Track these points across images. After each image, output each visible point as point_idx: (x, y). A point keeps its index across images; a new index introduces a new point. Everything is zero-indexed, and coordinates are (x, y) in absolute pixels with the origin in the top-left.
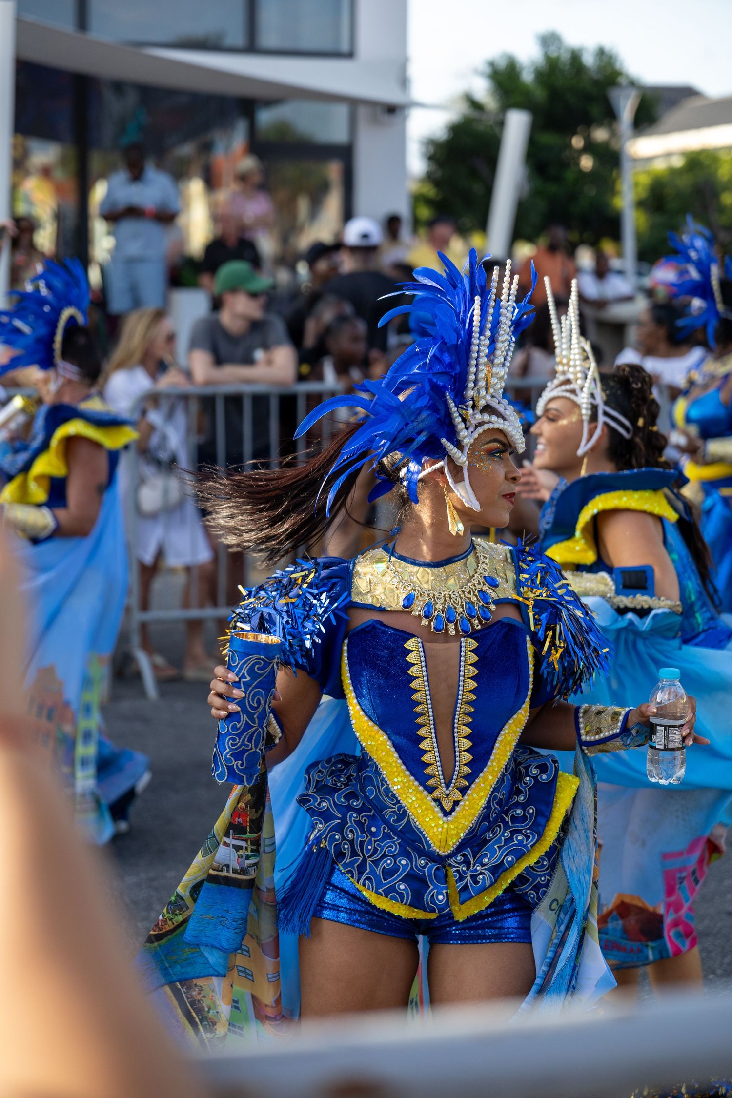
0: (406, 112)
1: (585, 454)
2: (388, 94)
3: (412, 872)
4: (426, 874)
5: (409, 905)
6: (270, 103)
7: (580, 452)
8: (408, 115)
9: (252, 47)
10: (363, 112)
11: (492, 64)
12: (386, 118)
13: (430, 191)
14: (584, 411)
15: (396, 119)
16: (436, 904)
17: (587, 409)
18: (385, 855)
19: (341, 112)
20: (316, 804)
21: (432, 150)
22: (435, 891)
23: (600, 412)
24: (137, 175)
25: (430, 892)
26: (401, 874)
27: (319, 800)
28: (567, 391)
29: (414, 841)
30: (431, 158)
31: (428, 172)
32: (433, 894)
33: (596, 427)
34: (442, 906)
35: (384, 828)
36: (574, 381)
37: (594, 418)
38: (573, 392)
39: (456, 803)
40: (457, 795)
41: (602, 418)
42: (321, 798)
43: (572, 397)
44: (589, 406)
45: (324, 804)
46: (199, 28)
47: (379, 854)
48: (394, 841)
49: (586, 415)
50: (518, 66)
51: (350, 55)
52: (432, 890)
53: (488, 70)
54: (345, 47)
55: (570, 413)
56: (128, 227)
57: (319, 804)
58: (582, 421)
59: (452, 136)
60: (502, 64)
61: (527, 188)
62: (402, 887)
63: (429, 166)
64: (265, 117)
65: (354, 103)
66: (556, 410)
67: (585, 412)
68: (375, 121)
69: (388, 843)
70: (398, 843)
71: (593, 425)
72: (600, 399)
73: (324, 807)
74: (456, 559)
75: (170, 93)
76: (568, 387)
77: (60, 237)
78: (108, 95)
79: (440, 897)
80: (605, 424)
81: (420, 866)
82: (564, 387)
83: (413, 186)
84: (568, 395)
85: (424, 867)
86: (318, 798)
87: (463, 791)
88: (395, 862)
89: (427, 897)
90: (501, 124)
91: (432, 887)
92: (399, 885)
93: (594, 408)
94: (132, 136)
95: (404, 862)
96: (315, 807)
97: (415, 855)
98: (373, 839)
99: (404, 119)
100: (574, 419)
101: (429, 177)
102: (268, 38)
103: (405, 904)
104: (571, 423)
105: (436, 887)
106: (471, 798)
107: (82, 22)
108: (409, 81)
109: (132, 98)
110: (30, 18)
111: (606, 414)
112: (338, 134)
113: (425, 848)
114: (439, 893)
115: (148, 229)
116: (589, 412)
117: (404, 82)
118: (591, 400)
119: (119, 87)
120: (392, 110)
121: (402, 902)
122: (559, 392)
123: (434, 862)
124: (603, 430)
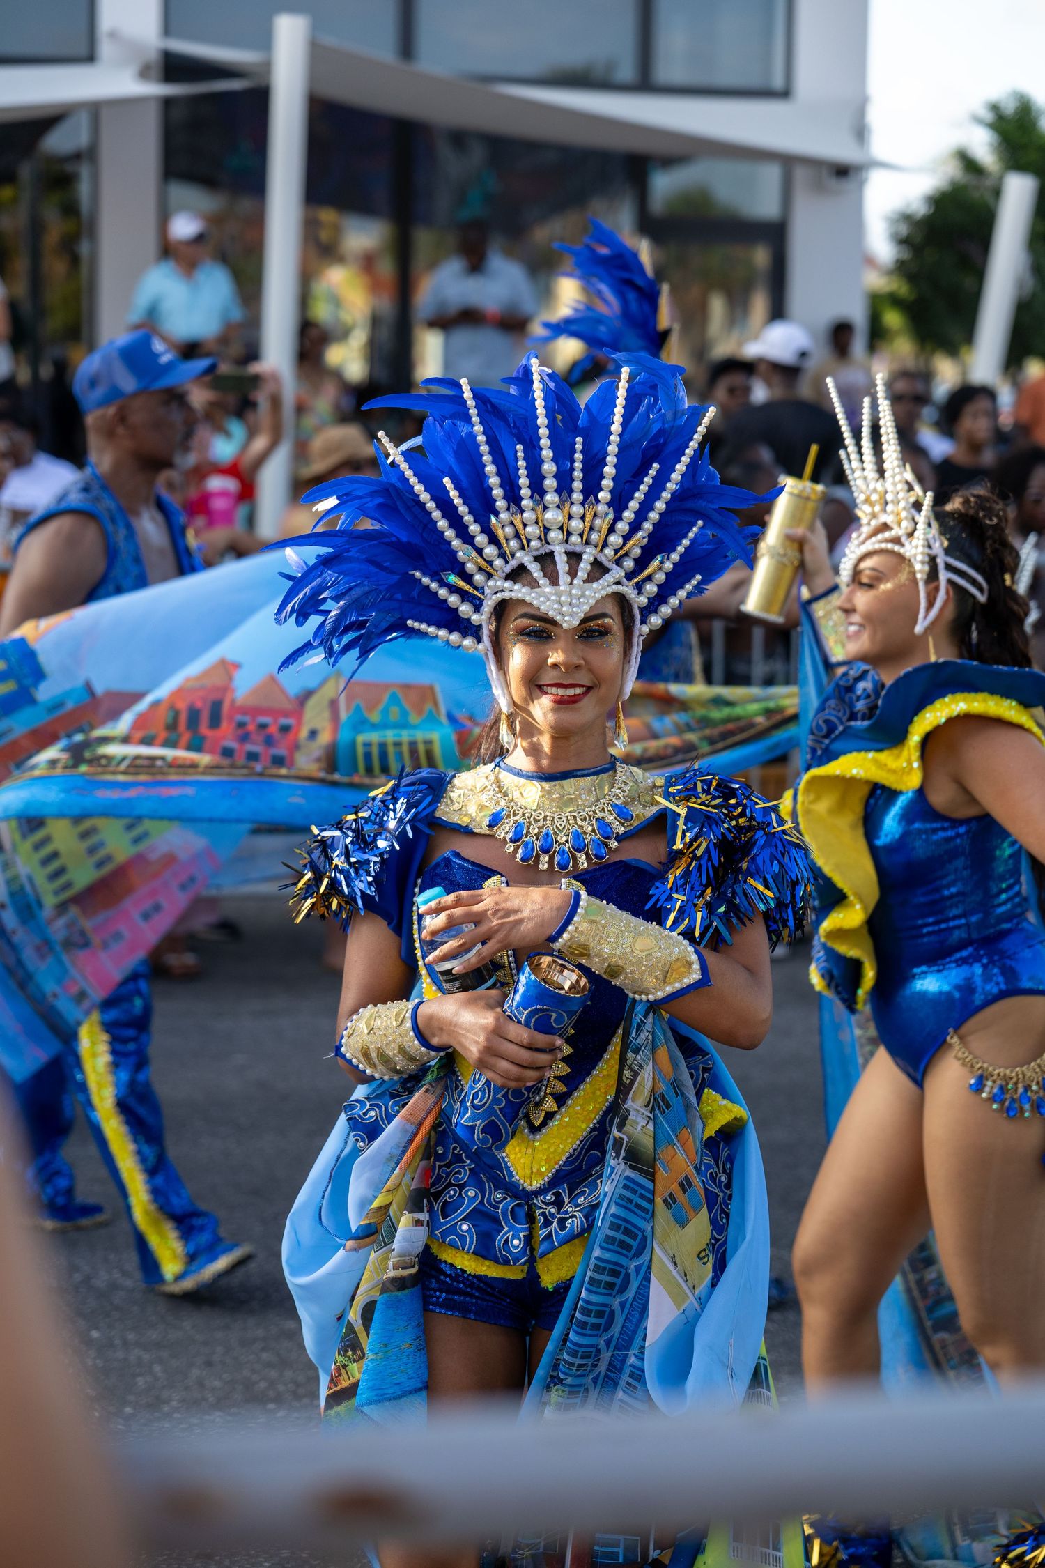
0: (864, 174)
1: (928, 630)
2: (839, 149)
3: (481, 1207)
4: (499, 1211)
5: (473, 1253)
6: (669, 162)
7: (919, 629)
8: (866, 180)
9: (645, 84)
10: (800, 174)
11: (995, 108)
12: (833, 183)
13: (900, 287)
14: (918, 567)
15: (848, 185)
16: (510, 1252)
17: (923, 563)
18: (450, 1185)
19: (771, 174)
20: (361, 1113)
21: (904, 230)
22: (511, 1234)
23: (941, 566)
24: (476, 264)
25: (504, 1235)
26: (466, 1208)
27: (368, 1107)
28: (887, 541)
29: (491, 1168)
30: (903, 242)
31: (897, 261)
32: (508, 1238)
33: (937, 589)
34: (518, 1255)
35: (455, 1148)
36: (895, 527)
37: (933, 575)
38: (897, 540)
39: (550, 1116)
40: (550, 1105)
41: (944, 576)
42: (370, 1105)
43: (896, 548)
44: (927, 559)
45: (372, 1113)
46: (573, 56)
47: (443, 1183)
48: (465, 1166)
49: (921, 571)
50: (1033, 108)
51: (785, 94)
52: (507, 1232)
53: (989, 116)
54: (778, 82)
55: (895, 571)
56: (464, 337)
57: (365, 1114)
58: (915, 581)
59: (932, 211)
60: (1010, 107)
61: (1030, 283)
62: (465, 1227)
63: (899, 252)
64: (664, 185)
65: (788, 162)
66: (873, 569)
67: (921, 570)
68: (818, 188)
69: (456, 1167)
70: (470, 1169)
71: (932, 586)
72: (938, 547)
73: (371, 1117)
74: (579, 773)
75: (532, 146)
76: (887, 535)
77: (373, 351)
78: (445, 152)
79: (516, 1242)
80: (950, 582)
81: (495, 1201)
82: (880, 536)
83: (876, 281)
84: (890, 546)
85: (500, 1202)
86: (368, 1104)
87: (561, 1099)
88: (460, 1194)
89: (499, 1241)
90: (997, 192)
91: (506, 1229)
92: (461, 1225)
93: (932, 560)
94: (475, 209)
95: (471, 1193)
96: (359, 1116)
97: (489, 1186)
98: (437, 1164)
99: (861, 184)
100: (903, 577)
101: (901, 268)
102: (668, 69)
103: (468, 1252)
104: (899, 587)
105: (512, 1228)
106: (571, 1110)
107: (407, 47)
108: (869, 131)
109: (477, 155)
110: (329, 40)
111: (949, 567)
112: (765, 206)
113: (505, 1178)
114: (514, 1237)
115: (489, 340)
116: (927, 568)
117: (861, 133)
118: (927, 550)
119: (459, 138)
120: (842, 171)
121: (463, 1249)
122: (874, 543)
123: (515, 1197)
124: (947, 593)
